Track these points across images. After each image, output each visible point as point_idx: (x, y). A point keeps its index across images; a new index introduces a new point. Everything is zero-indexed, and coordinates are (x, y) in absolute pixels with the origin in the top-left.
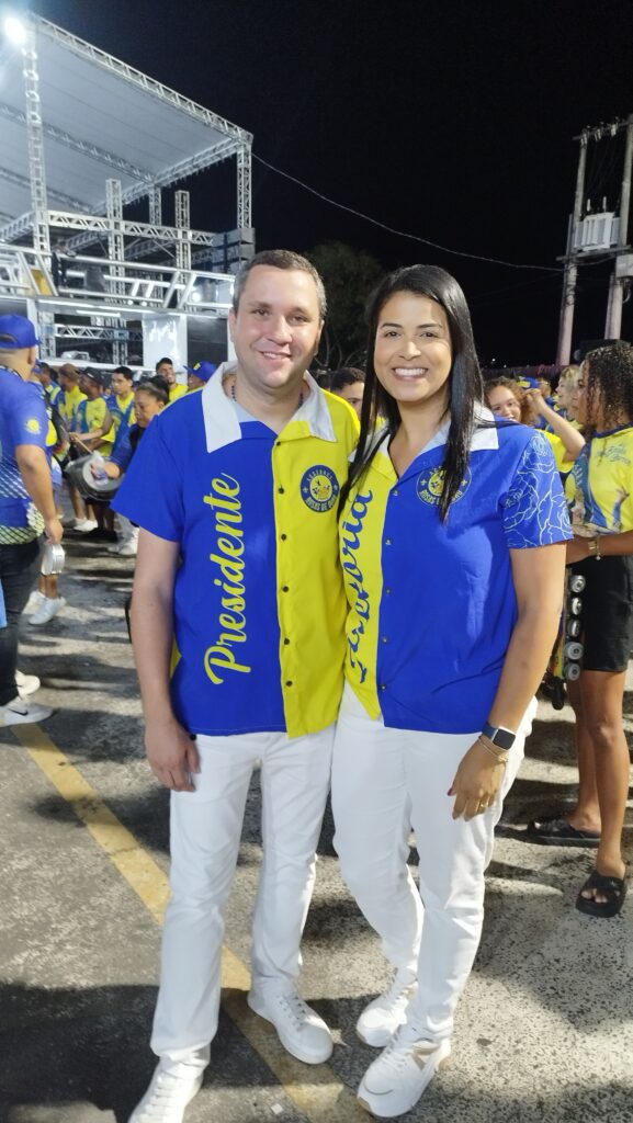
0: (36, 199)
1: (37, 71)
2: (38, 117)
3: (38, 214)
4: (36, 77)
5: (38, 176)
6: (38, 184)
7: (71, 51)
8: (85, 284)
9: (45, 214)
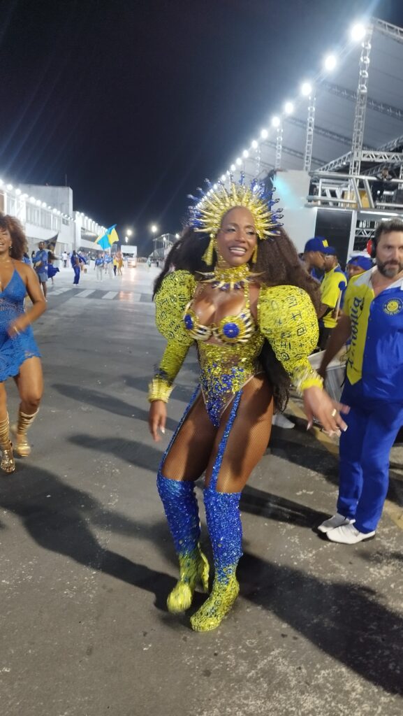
0: (356, 144)
1: (370, 57)
2: (365, 87)
3: (355, 154)
4: (368, 61)
5: (359, 127)
6: (358, 133)
7: (395, 40)
8: (394, 199)
9: (360, 153)
